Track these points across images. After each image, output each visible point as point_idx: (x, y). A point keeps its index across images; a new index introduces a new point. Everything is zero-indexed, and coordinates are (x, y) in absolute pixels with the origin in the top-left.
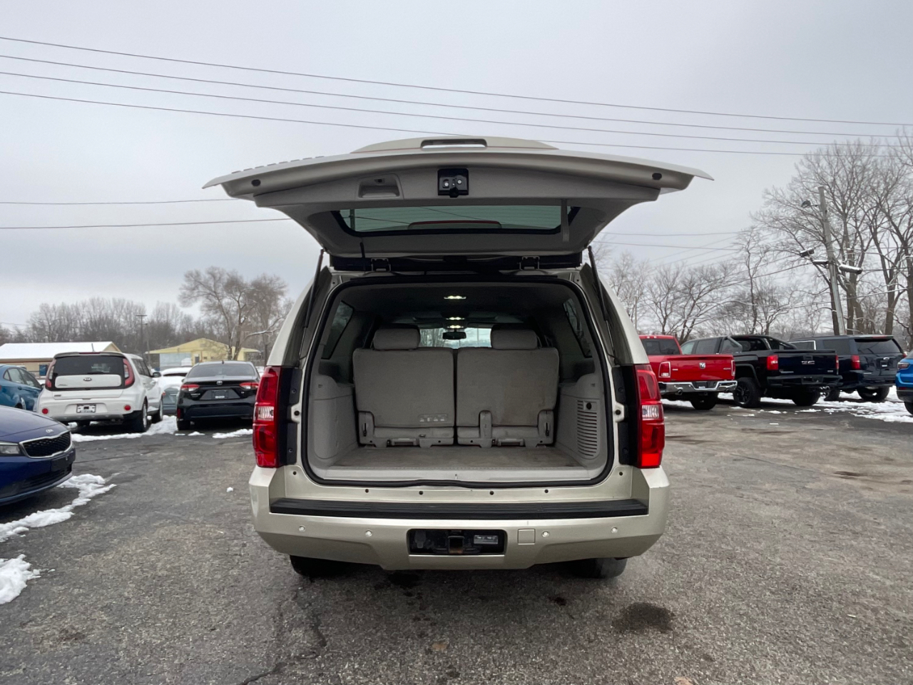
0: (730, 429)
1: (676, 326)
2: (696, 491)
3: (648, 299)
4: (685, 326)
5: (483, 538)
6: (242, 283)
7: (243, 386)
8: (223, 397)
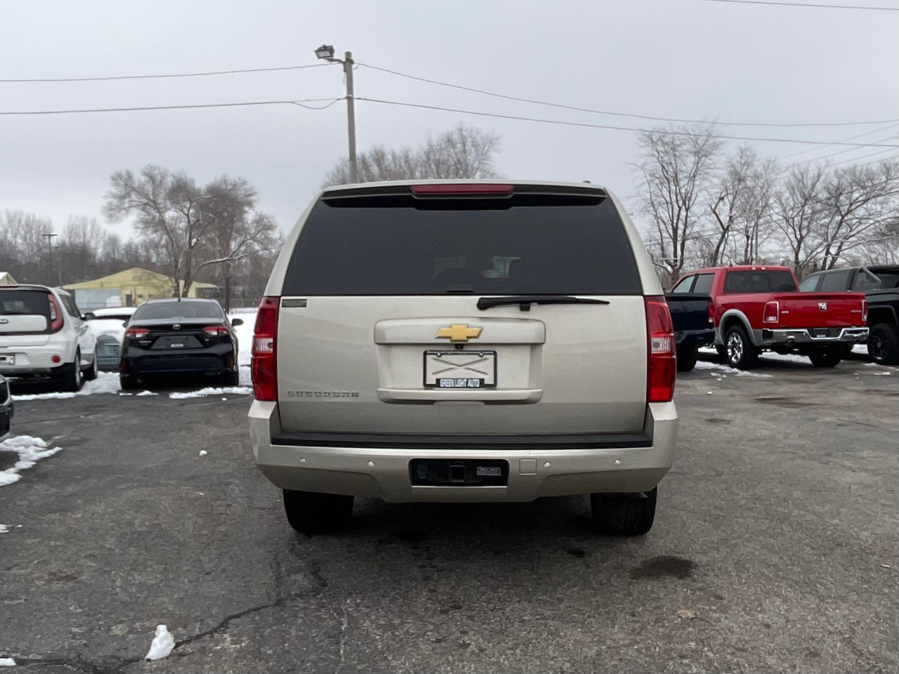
0: (850, 390)
1: (814, 253)
2: (772, 458)
3: (775, 213)
4: (828, 253)
5: (486, 469)
6: (194, 188)
7: (207, 331)
8: (182, 345)
